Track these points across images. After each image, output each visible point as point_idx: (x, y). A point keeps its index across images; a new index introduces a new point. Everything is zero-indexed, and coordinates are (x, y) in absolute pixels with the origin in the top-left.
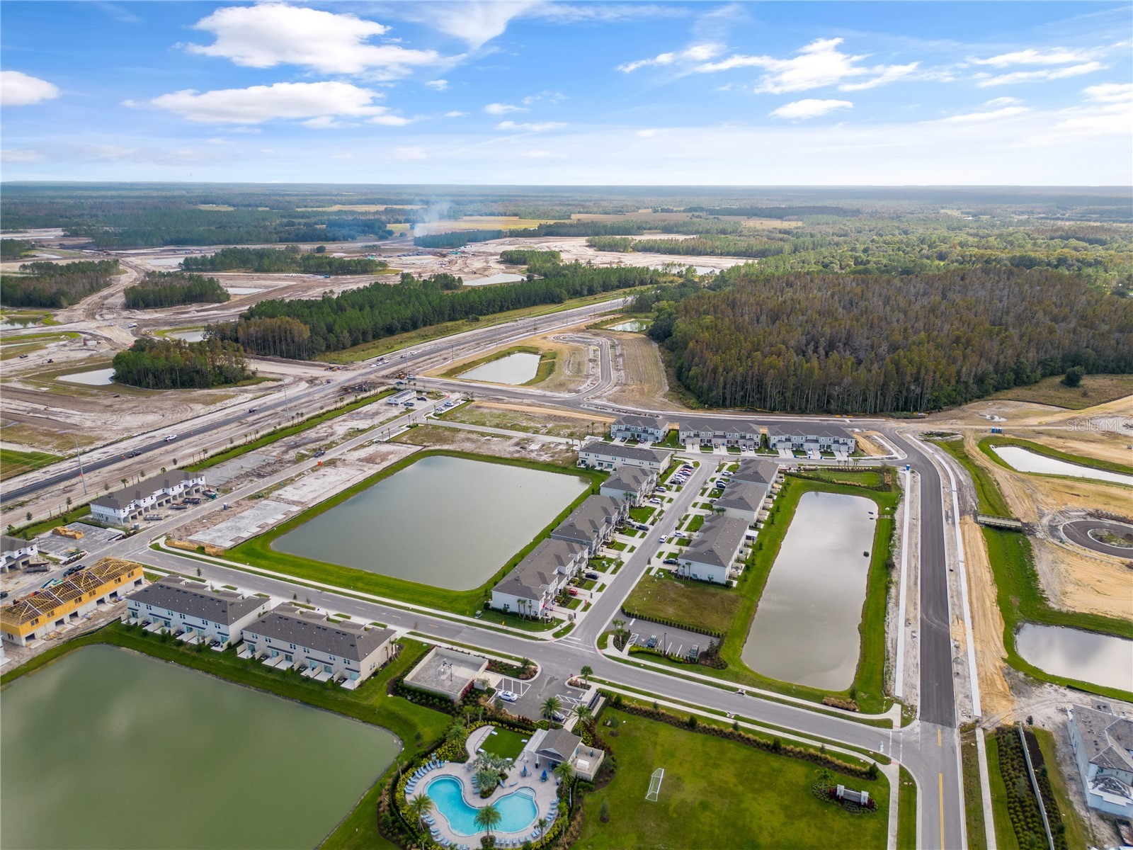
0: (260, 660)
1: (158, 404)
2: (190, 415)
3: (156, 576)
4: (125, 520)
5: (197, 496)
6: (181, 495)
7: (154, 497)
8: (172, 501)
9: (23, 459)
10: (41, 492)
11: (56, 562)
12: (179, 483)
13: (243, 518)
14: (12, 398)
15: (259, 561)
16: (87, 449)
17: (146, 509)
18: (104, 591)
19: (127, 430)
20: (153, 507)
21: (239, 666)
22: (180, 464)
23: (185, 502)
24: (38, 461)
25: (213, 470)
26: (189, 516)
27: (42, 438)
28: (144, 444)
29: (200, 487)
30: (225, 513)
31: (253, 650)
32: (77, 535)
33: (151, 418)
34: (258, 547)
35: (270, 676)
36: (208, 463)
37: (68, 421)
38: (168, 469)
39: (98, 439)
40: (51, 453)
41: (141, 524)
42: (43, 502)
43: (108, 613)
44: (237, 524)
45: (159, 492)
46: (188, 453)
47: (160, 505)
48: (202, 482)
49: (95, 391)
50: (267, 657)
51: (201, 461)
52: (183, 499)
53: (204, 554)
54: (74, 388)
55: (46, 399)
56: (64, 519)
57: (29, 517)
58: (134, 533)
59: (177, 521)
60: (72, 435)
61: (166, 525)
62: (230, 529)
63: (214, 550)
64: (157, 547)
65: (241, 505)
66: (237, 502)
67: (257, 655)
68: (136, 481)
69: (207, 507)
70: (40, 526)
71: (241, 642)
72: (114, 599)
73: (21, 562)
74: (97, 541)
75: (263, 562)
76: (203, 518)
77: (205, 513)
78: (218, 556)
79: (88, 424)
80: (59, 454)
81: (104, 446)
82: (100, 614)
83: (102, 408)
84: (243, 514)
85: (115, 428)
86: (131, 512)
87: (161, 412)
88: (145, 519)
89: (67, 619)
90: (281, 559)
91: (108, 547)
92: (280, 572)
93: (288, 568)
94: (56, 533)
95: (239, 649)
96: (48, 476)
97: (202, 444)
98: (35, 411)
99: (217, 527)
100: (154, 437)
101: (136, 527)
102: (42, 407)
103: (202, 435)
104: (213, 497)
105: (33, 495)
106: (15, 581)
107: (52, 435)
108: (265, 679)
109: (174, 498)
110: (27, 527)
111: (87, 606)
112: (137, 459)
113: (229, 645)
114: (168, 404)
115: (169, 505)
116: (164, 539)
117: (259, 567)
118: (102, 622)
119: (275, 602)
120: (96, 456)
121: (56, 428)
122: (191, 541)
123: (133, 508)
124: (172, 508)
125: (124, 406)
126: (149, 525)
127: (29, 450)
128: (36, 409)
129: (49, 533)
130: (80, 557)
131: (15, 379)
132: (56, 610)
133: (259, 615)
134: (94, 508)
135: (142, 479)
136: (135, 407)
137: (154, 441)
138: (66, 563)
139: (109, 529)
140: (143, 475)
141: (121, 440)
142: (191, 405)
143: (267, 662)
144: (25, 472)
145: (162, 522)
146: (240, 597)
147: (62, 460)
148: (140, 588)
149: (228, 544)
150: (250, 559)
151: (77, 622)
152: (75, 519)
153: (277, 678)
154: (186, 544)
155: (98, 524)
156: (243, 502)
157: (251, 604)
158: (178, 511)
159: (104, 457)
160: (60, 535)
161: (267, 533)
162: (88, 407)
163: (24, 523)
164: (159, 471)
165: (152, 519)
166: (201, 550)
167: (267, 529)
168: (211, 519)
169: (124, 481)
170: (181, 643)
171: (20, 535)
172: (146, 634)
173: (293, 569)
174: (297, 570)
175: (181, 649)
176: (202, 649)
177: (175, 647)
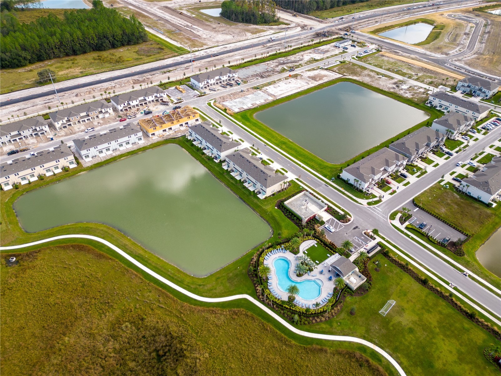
0: (230, 172)
1: (233, 30)
2: (244, 38)
3: (205, 118)
4: (202, 88)
5: (233, 82)
6: (226, 80)
7: (215, 79)
8: (222, 83)
9: (176, 49)
10: (177, 67)
11: (172, 102)
12: (226, 75)
13: (247, 98)
14: (181, 18)
15: (246, 122)
16: (200, 49)
17: (211, 85)
18: (184, 121)
19: (218, 42)
20: (214, 84)
21: (221, 172)
22: (231, 64)
23: (227, 84)
24: (180, 51)
25: (244, 69)
26: (226, 92)
27: (185, 40)
28: (222, 51)
29: (235, 78)
30: (241, 93)
31: (228, 167)
32: (183, 91)
33: (229, 37)
34: (248, 115)
35: (231, 181)
36: (242, 66)
37: (198, 33)
38: (225, 66)
39: (205, 44)
40: (186, 48)
41: (207, 91)
42: (177, 72)
43: (183, 131)
44: (244, 101)
45: (217, 78)
46: (236, 59)
47: (217, 83)
48: (236, 76)
49: (212, 20)
50: (233, 171)
51: (240, 64)
52: (226, 82)
53: (226, 112)
54: (204, 16)
55: (192, 20)
56: (180, 82)
57: (169, 78)
58: (204, 95)
59: (221, 93)
60: (197, 41)
61: (217, 94)
62: (240, 102)
63: (230, 112)
64: (209, 104)
65: (249, 91)
66: (248, 89)
67: (229, 169)
68: (211, 70)
69: (236, 88)
70: (172, 83)
71: (225, 161)
72: (187, 125)
73: (160, 99)
74: (189, 96)
75: (248, 123)
76: (232, 94)
77: (233, 92)
78: (231, 115)
79: (204, 36)
80: (189, 50)
81: (207, 49)
82: (179, 131)
83: (211, 29)
84: (247, 96)
85: (213, 40)
86: (204, 85)
87: (233, 35)
88: (210, 90)
89: (167, 130)
90: (255, 124)
91: (193, 99)
92: (252, 130)
93: (257, 129)
94: (176, 88)
95: (223, 164)
96: (182, 60)
97: (244, 55)
98: (187, 26)
99: (235, 100)
100: (226, 47)
101: (205, 93)
102: (190, 25)
103: (245, 50)
104: (239, 84)
105: (174, 68)
106: (156, 107)
107: (189, 39)
108: (229, 181)
109: (223, 81)
110: (167, 83)
111: (176, 126)
112: (216, 58)
113: (220, 160)
114: (237, 31)
115: (221, 84)
116: (213, 101)
117: (245, 125)
118: (179, 135)
119: (245, 145)
120: (202, 53)
121: (192, 36)
122: (223, 105)
123: (206, 83)
124: (221, 86)
125: (220, 29)
126: (210, 93)
127: (179, 45)
128: (188, 25)
129: (174, 88)
130: (181, 102)
131: (185, 8)
132: (163, 125)
133: (235, 151)
134: (192, 80)
135: (214, 69)
136: (224, 30)
137: (226, 50)
138: (176, 103)
139: (195, 91)
140: (215, 67)
141: (213, 47)
142: (246, 33)
143: (232, 174)
144: (175, 56)
145: (215, 92)
146: (231, 140)
147: (189, 52)
148: (198, 123)
149: (237, 110)
150: (243, 120)
151: (171, 132)
152: (185, 83)
153: (234, 182)
154: (220, 106)
155: (192, 87)
156: (250, 90)
157: (236, 144)
158: (223, 88)
159: (205, 54)
160: (177, 89)
161: (254, 109)
162: (207, 27)
163: (167, 81)
164: (221, 66)
165: (212, 90)
166: (225, 110)
167: (255, 106)
168: (234, 95)
169: (206, 68)
170: (204, 154)
171: (163, 86)
172: (193, 145)
173: (258, 130)
174: (260, 131)
175: (203, 156)
176: (210, 159)
177: (201, 155)
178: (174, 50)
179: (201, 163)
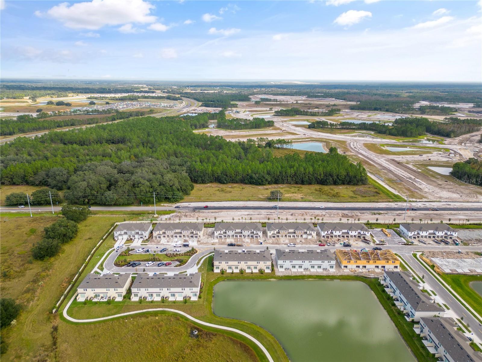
0: (422, 338)
1: (462, 190)
2: (475, 200)
3: (406, 268)
4: (410, 237)
5: (449, 240)
6: (442, 237)
7: (428, 233)
8: (436, 238)
9: (392, 196)
10: (389, 212)
11: (374, 242)
12: (443, 231)
13: (465, 261)
14: (405, 171)
15: (457, 288)
16: (418, 200)
17: (422, 237)
18: (381, 263)
19: (440, 198)
20: (426, 237)
21: (411, 334)
22: (451, 222)
23: (442, 241)
24: (397, 199)
25: (467, 231)
26: (439, 248)
27: (405, 190)
28: (443, 207)
29: (453, 237)
30: (458, 255)
31: (422, 331)
32: (388, 235)
33: (455, 196)
34: (462, 281)
35: (421, 350)
36: (466, 227)
37: (419, 186)
38: (444, 222)
39: (425, 198)
40: (403, 197)
41: (416, 242)
42: (387, 216)
43: (377, 273)
44: (459, 263)
45: (432, 231)
46: (460, 218)
47: (430, 237)
48: (455, 235)
49: (439, 177)
50: (426, 339)
51: (463, 225)
52: (442, 239)
53: (433, 269)
54: (431, 173)
55: (417, 174)
56: (388, 226)
58: (410, 245)
59: (432, 248)
60: (417, 192)
61: (426, 247)
62: (454, 264)
63: (438, 270)
64: (415, 256)
65: (469, 254)
66: (467, 252)
67: (422, 335)
68: (426, 222)
69: (451, 248)
70: (379, 225)
71: (418, 323)
72: (383, 269)
73: (362, 236)
74: (394, 241)
75: (459, 290)
76: (445, 252)
77: (447, 250)
78: (439, 274)
79: (426, 190)
80: (406, 199)
81: (426, 202)
82: (373, 272)
83: (436, 184)
84: (465, 260)
85: (436, 195)
86: (414, 235)
87: (461, 194)
88: (419, 241)
89: (361, 267)
90: (470, 294)
91: (396, 245)
92: (465, 300)
93: (471, 301)
94: (382, 230)
95: (415, 326)
96: (396, 206)
97: (470, 216)
98: (410, 178)
99: (448, 260)
100: (450, 205)
101: (412, 243)
102: (413, 177)
104: (457, 244)
105: (385, 212)
106: (357, 242)
107: (409, 190)
108: (418, 350)
109: (438, 237)
110: (374, 224)
111: (371, 266)
112: (435, 212)
113: (413, 320)
114: (467, 191)
115: (434, 239)
116: (421, 253)
117: (455, 291)
118: (372, 276)
119: (450, 314)
120: (420, 205)
121: (412, 187)
122: (431, 261)
123: (416, 233)
124: (434, 241)
125: (446, 187)
126: (419, 244)
127: (396, 193)
128: (411, 178)
129: (380, 229)
130: (383, 245)
131: (412, 163)
132: (358, 261)
133: (435, 316)
134: (401, 227)
135: (430, 222)
136: (451, 188)
137: (448, 207)
138: (377, 244)
139: (402, 238)
140: (431, 220)
141: (434, 202)
142: (478, 195)
143: (424, 342)
144: (390, 202)
145: (425, 245)
146: (433, 302)
147: (406, 201)
148: (396, 270)
149: (448, 271)
150: (453, 284)
151: (365, 270)
152: (393, 228)
153: (424, 354)
154: (428, 261)
155: (399, 234)
156: (470, 254)
157: (438, 308)
158: (436, 244)
159: (422, 206)
160: (383, 232)
161: (472, 276)
162: (431, 183)
163: (375, 222)
164: (439, 222)
165: (422, 242)
166: (433, 267)
167: (473, 273)
168: (449, 254)
169: (421, 220)
170: (394, 305)
171: (369, 226)
172: (384, 291)
173: (473, 303)
174: (475, 305)
175: (393, 307)
176: (400, 313)
177: (391, 305)
178: (390, 197)
179: (389, 315)
